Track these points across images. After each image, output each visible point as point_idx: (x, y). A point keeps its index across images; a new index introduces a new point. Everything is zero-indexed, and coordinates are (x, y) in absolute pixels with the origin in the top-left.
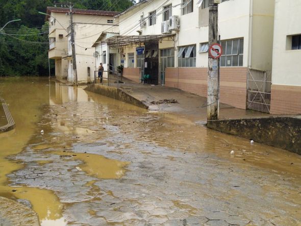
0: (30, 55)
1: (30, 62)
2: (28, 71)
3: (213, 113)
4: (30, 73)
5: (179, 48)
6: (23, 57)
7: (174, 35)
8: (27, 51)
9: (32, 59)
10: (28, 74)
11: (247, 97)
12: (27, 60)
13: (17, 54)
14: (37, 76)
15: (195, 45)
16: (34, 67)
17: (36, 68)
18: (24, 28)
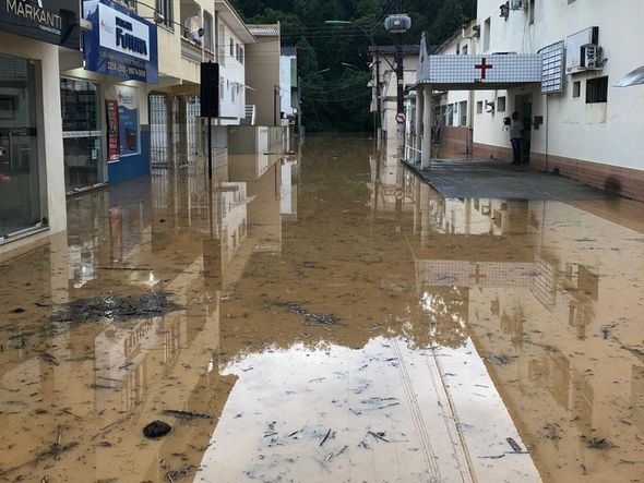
9: (358, 114)
12: (351, 114)
16: (359, 123)
17: (362, 123)
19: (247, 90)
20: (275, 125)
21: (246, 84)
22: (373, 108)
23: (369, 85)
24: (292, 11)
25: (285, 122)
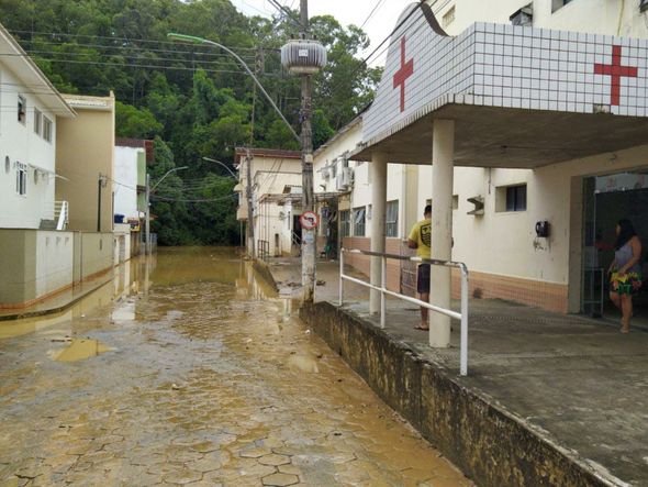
0: (217, 215)
1: (219, 224)
2: (214, 237)
3: (307, 297)
4: (217, 241)
5: (355, 209)
6: (207, 218)
7: (350, 193)
8: (214, 209)
9: (222, 221)
10: (214, 242)
11: (401, 278)
12: (214, 222)
13: (200, 213)
14: (226, 245)
15: (364, 207)
16: (223, 232)
17: (226, 233)
18: (212, 176)
19: (57, 180)
20: (99, 230)
21: (57, 172)
22: (241, 214)
23: (236, 188)
24: (146, 105)
25: (125, 228)
